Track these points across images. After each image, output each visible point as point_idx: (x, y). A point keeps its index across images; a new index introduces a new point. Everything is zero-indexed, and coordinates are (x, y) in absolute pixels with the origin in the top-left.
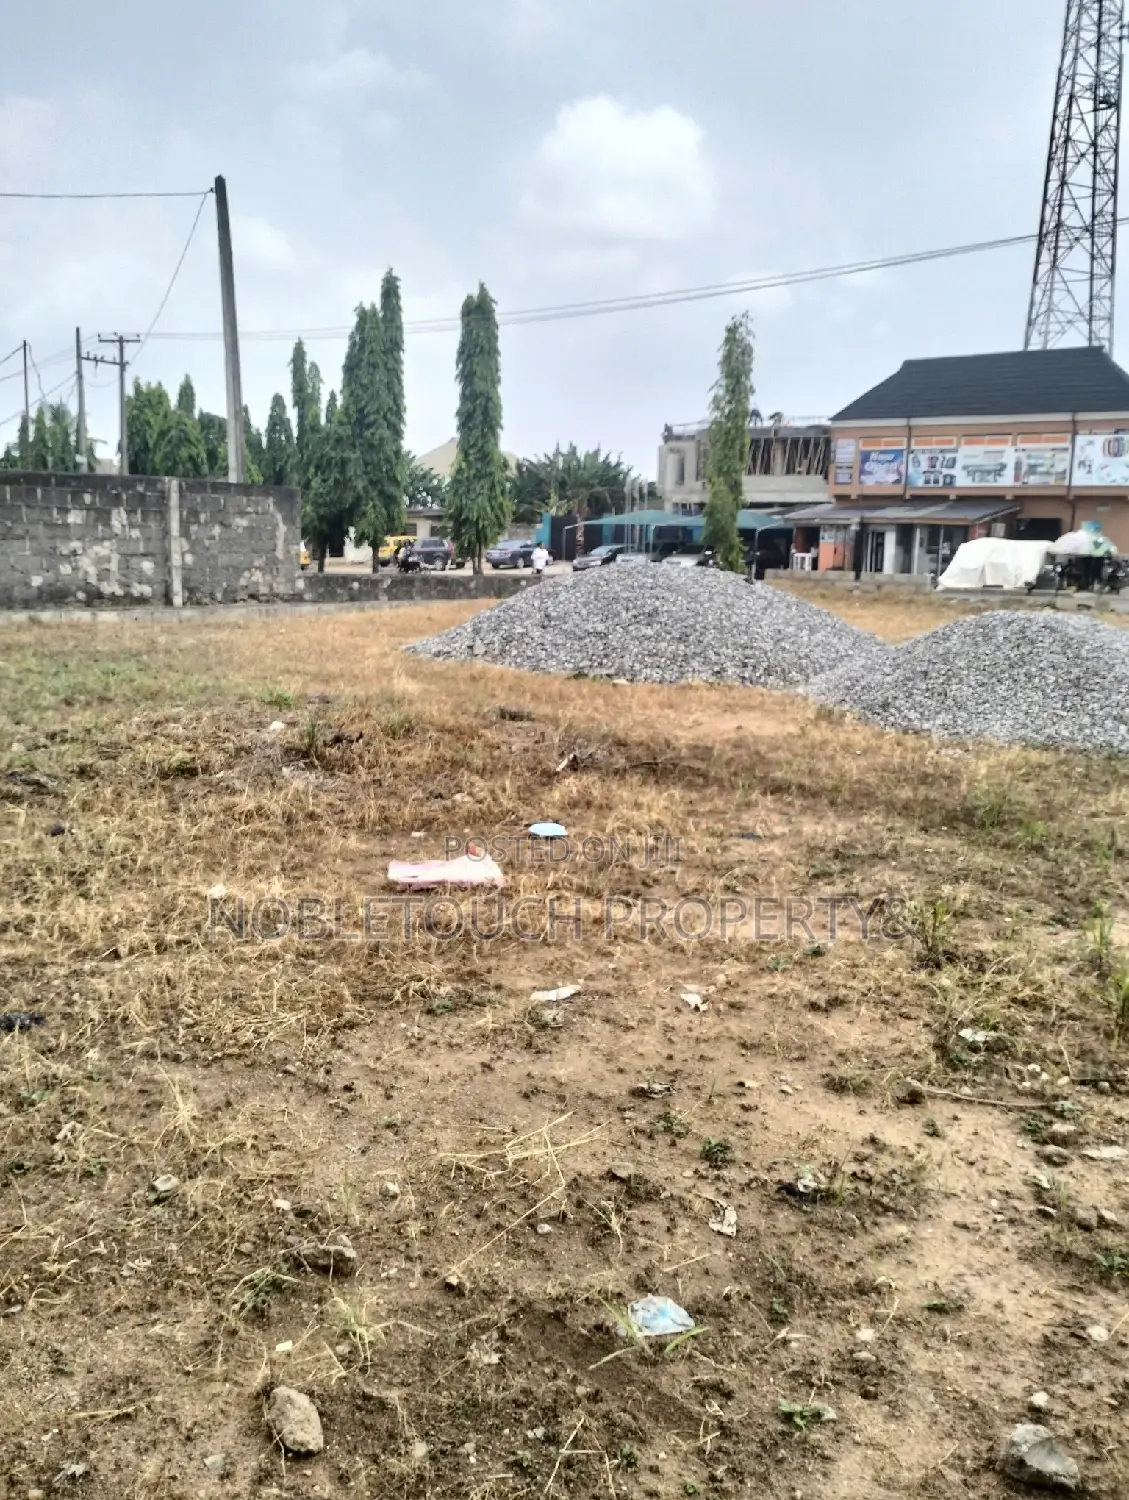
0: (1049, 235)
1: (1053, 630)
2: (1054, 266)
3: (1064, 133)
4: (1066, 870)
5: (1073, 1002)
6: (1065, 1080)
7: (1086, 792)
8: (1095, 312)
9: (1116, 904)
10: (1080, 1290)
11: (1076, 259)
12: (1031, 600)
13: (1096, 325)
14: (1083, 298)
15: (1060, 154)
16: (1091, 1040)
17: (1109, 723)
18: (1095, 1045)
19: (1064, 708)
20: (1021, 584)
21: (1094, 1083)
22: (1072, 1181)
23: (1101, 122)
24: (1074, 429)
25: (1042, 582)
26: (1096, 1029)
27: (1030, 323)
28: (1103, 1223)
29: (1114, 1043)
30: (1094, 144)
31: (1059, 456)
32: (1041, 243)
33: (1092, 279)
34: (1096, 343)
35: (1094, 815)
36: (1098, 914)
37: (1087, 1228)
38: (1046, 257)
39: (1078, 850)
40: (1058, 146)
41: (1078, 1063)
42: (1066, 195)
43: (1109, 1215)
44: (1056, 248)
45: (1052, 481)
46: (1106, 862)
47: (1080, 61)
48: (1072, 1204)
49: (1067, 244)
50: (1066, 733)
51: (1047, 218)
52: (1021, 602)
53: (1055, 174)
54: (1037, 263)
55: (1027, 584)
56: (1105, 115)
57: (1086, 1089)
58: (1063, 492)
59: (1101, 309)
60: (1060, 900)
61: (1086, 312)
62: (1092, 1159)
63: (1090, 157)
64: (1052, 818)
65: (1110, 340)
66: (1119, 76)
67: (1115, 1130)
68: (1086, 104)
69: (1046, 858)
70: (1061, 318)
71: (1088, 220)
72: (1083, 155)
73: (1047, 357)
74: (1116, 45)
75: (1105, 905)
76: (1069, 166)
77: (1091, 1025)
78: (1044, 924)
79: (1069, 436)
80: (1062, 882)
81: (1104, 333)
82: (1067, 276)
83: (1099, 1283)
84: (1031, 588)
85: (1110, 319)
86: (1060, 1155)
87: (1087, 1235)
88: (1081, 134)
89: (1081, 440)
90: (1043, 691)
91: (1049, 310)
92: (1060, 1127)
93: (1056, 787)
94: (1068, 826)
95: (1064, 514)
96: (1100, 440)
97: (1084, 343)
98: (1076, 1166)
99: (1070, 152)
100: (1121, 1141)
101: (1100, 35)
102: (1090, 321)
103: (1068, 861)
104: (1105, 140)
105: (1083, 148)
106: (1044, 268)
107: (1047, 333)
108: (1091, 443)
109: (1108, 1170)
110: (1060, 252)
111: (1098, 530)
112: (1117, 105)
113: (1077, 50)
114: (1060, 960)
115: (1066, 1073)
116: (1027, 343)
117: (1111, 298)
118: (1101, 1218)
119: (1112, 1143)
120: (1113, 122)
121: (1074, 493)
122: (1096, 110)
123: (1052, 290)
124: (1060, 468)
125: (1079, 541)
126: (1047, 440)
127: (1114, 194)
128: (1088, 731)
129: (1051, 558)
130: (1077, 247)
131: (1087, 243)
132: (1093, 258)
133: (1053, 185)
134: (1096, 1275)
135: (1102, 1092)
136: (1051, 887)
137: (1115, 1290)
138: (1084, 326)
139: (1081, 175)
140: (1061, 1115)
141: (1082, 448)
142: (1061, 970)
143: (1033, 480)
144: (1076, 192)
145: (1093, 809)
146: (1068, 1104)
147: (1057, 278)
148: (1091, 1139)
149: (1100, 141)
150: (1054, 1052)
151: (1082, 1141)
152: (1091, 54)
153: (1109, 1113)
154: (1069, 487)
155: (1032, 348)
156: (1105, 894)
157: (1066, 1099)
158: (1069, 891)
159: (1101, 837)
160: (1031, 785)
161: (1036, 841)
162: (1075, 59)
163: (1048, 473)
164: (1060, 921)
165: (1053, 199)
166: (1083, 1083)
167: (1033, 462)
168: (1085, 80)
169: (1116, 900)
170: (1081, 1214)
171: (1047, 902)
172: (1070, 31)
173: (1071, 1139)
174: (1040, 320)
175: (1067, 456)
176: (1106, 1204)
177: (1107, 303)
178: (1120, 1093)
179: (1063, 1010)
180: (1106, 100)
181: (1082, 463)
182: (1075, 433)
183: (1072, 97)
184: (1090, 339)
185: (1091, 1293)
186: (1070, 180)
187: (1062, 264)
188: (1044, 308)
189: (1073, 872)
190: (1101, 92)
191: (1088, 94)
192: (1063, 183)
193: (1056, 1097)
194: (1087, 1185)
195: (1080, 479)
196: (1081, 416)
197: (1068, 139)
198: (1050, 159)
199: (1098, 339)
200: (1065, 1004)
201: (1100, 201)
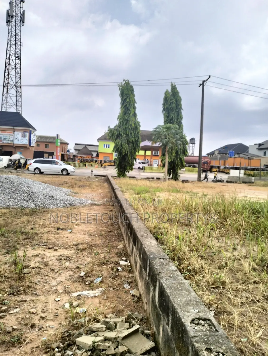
0: (5, 85)
1: (7, 179)
2: (7, 92)
3: (8, 62)
4: (10, 239)
5: (8, 274)
6: (6, 295)
7: (16, 218)
8: (18, 104)
9: (21, 246)
10: (7, 350)
11: (12, 91)
12: (5, 170)
13: (18, 107)
14: (15, 101)
15: (8, 67)
16: (13, 282)
17: (22, 201)
18: (14, 284)
19: (11, 198)
20: (3, 166)
21: (13, 294)
22: (6, 321)
23: (17, 62)
24: (14, 131)
25: (9, 166)
26: (14, 279)
27: (2, 105)
28: (14, 330)
29: (18, 282)
30: (15, 66)
31: (11, 136)
33: (16, 96)
34: (18, 112)
35: (18, 224)
36: (17, 249)
37: (9, 333)
38: (5, 90)
39: (13, 234)
40: (7, 65)
41: (9, 289)
42: (9, 76)
43: (15, 327)
44: (8, 88)
45: (9, 142)
46: (19, 236)
47: (11, 47)
48: (6, 327)
49: (10, 88)
50: (11, 204)
51: (5, 81)
52: (3, 171)
53: (7, 71)
54: (3, 91)
55: (5, 166)
56: (18, 61)
57: (11, 296)
58: (12, 145)
59: (19, 104)
60: (7, 247)
61: (16, 104)
62: (12, 314)
63: (15, 69)
64: (7, 226)
65: (21, 111)
66: (20, 53)
67: (17, 304)
68: (13, 57)
69: (5, 237)
70: (10, 104)
71: (15, 83)
72: (13, 68)
73: (6, 113)
74: (20, 46)
75: (18, 247)
76: (10, 70)
77: (13, 278)
78: (3, 254)
79: (13, 132)
80: (8, 242)
81: (20, 109)
82: (11, 95)
83: (12, 346)
84: (6, 167)
85: (21, 106)
86: (3, 315)
87: (10, 335)
88: (13, 64)
89: (16, 133)
90: (6, 194)
91: (6, 102)
92: (4, 308)
93: (8, 218)
94: (11, 228)
95: (13, 150)
96: (20, 133)
97: (15, 111)
98: (8, 317)
99: (10, 67)
100: (19, 307)
101: (16, 43)
102: (17, 106)
103: (10, 237)
104: (18, 66)
105: (13, 67)
106: (5, 92)
107: (6, 107)
108: (18, 134)
109: (16, 315)
110: (9, 89)
111: (21, 154)
112: (20, 59)
113: (11, 45)
114: (6, 263)
115: (6, 293)
116: (2, 109)
117: (21, 102)
118: (13, 329)
119: (17, 308)
120: (20, 62)
121: (15, 145)
122: (15, 59)
123: (7, 98)
124: (11, 139)
125: (16, 157)
126: (8, 133)
127: (21, 78)
128: (17, 203)
129: (10, 160)
130: (13, 89)
131: (15, 88)
132: (16, 92)
133: (6, 74)
134: (11, 345)
135: (15, 295)
136: (6, 244)
137: (16, 347)
138: (15, 107)
139: (13, 73)
140: (4, 305)
141: (16, 135)
142: (7, 266)
143: (5, 142)
144: (12, 76)
145: (17, 222)
146: (6, 301)
147: (8, 95)
148: (11, 308)
149: (17, 66)
150: (3, 288)
151: (9, 310)
152: (14, 47)
153: (16, 300)
154: (14, 144)
155: (3, 110)
156: (18, 244)
157: (6, 300)
158: (10, 245)
159: (19, 229)
160: (2, 218)
161: (3, 233)
162: (10, 47)
163: (9, 140)
164: (7, 253)
165: (6, 77)
166: (10, 294)
167: (4, 137)
168: (13, 52)
169: (21, 245)
170: (8, 329)
171: (4, 249)
172: (9, 40)
173: (7, 310)
174: (5, 104)
175: (13, 137)
176: (15, 324)
177: (20, 103)
178: (19, 294)
179: (6, 276)
180: (18, 57)
181: (16, 139)
182: (14, 132)
183: (10, 55)
184: (17, 110)
185: (10, 350)
186: (11, 73)
187: (9, 92)
188: (5, 102)
189: (11, 240)
190: (17, 56)
191: (14, 55)
192: (9, 74)
193: (3, 300)
194: (10, 321)
195: (16, 142)
196: (15, 128)
197: (9, 64)
198: (5, 68)
199: (18, 110)
200: (6, 275)
201: (18, 79)
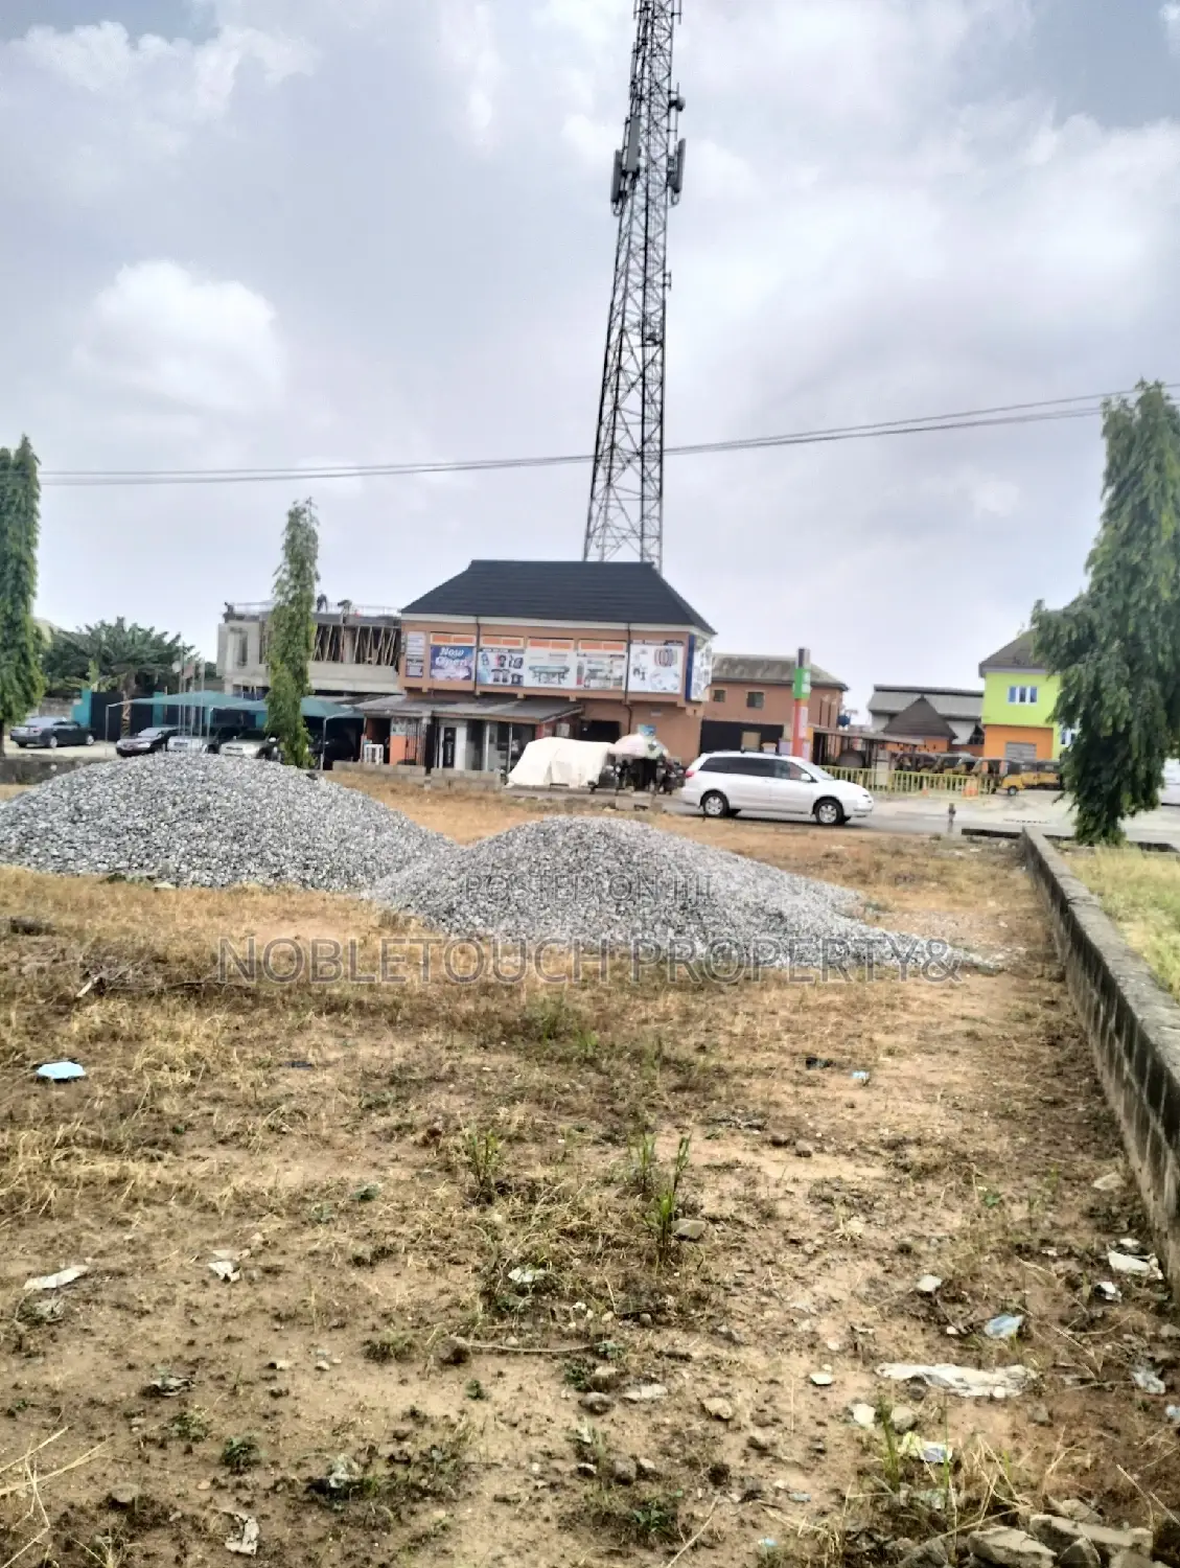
0: (603, 456)
1: (607, 836)
2: (609, 484)
3: (615, 363)
4: (617, 1083)
5: (617, 1227)
6: (609, 1316)
7: (637, 997)
8: (647, 531)
9: (661, 1117)
10: (619, 1553)
11: (629, 479)
12: (593, 799)
13: (648, 542)
14: (636, 519)
15: (613, 380)
16: (634, 1266)
17: (658, 927)
18: (639, 1273)
19: (618, 912)
20: (584, 783)
21: (636, 1317)
22: (613, 1429)
23: (649, 357)
24: (629, 639)
25: (604, 781)
26: (639, 1255)
27: (588, 536)
28: (643, 1474)
29: (655, 1269)
30: (643, 376)
31: (618, 662)
32: (597, 461)
33: (642, 499)
34: (647, 560)
35: (645, 1021)
36: (647, 1128)
37: (624, 1481)
38: (601, 475)
39: (629, 1060)
40: (612, 373)
41: (622, 1296)
42: (619, 419)
43: (648, 1464)
44: (611, 468)
45: (611, 685)
46: (653, 1072)
47: (629, 300)
48: (613, 1456)
49: (620, 465)
50: (620, 938)
51: (602, 438)
52: (584, 802)
53: (609, 398)
54: (594, 481)
55: (590, 783)
56: (651, 351)
57: (628, 1323)
58: (620, 697)
59: (651, 528)
60: (610, 1116)
61: (639, 530)
62: (633, 1402)
63: (640, 387)
64: (606, 1028)
65: (659, 557)
66: (663, 318)
67: (654, 1365)
68: (634, 339)
69: (600, 1072)
70: (616, 533)
71: (639, 444)
72: (633, 384)
73: (602, 567)
74: (660, 291)
75: (651, 1118)
76: (621, 394)
77: (635, 1251)
78: (595, 1143)
79: (625, 644)
80: (614, 1095)
81: (654, 551)
82: (621, 494)
83: (637, 1542)
84: (593, 787)
85: (659, 538)
86: (602, 1403)
87: (626, 1490)
88: (631, 366)
89: (635, 648)
90: (600, 896)
91: (605, 526)
92: (604, 1371)
93: (609, 993)
94: (620, 1036)
95: (621, 717)
96: (652, 650)
97: (636, 559)
98: (618, 1412)
99: (622, 380)
100: (660, 1378)
101: (646, 280)
102: (642, 537)
103: (619, 1074)
104: (653, 373)
105: (633, 378)
106: (600, 484)
107: (603, 546)
108: (644, 652)
109: (648, 1413)
110: (614, 471)
111: (652, 733)
112: (662, 344)
113: (626, 290)
114: (607, 1182)
115: (610, 1308)
116: (586, 555)
117: (660, 519)
118: (640, 1468)
119: (652, 1381)
120: (658, 358)
121: (631, 697)
122: (643, 345)
123: (607, 507)
124: (618, 673)
125: (636, 744)
126: (606, 647)
127: (661, 422)
128: (639, 936)
129: (611, 758)
130: (629, 469)
131: (638, 465)
132: (643, 480)
133: (608, 408)
134: (634, 1533)
135: (643, 1325)
136: (602, 1102)
137: (652, 1549)
138: (636, 543)
139: (632, 402)
140: (604, 1356)
141: (637, 657)
142: (610, 1193)
143: (594, 684)
144: (628, 418)
145: (643, 1015)
146: (610, 1343)
147: (612, 496)
148: (632, 1378)
149: (648, 374)
150: (599, 1285)
151: (623, 1383)
152: (638, 295)
153: (650, 1348)
154: (626, 692)
155: (590, 559)
156: (651, 1106)
157: (609, 1337)
158: (620, 1106)
159: (649, 1044)
160: (588, 993)
161: (590, 1053)
162: (624, 297)
163: (607, 679)
164: (609, 1139)
165: (607, 420)
166: (625, 1317)
167: (593, 666)
168: (634, 317)
169: (661, 1111)
170: (621, 1467)
171: (599, 1121)
172: (621, 272)
173: (613, 1383)
174: (597, 533)
175: (624, 663)
176: (646, 1451)
177: (656, 523)
178: (660, 1324)
179: (609, 1238)
180: (652, 337)
181: (636, 671)
182: (629, 643)
183: (622, 331)
184: (642, 555)
185: (629, 1555)
186: (622, 405)
187: (615, 482)
188: (600, 523)
189: (623, 1085)
190: (648, 330)
191: (637, 330)
192: (616, 408)
193: (600, 1337)
194: (627, 1433)
195: (636, 685)
196: (635, 627)
197: (619, 368)
198: (604, 386)
199: (649, 556)
200: (611, 1232)
201: (650, 427)
